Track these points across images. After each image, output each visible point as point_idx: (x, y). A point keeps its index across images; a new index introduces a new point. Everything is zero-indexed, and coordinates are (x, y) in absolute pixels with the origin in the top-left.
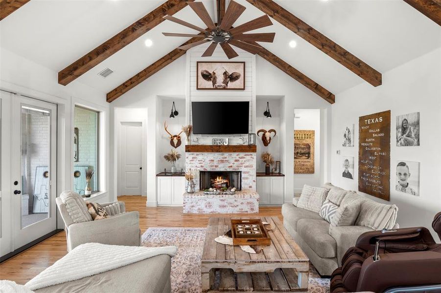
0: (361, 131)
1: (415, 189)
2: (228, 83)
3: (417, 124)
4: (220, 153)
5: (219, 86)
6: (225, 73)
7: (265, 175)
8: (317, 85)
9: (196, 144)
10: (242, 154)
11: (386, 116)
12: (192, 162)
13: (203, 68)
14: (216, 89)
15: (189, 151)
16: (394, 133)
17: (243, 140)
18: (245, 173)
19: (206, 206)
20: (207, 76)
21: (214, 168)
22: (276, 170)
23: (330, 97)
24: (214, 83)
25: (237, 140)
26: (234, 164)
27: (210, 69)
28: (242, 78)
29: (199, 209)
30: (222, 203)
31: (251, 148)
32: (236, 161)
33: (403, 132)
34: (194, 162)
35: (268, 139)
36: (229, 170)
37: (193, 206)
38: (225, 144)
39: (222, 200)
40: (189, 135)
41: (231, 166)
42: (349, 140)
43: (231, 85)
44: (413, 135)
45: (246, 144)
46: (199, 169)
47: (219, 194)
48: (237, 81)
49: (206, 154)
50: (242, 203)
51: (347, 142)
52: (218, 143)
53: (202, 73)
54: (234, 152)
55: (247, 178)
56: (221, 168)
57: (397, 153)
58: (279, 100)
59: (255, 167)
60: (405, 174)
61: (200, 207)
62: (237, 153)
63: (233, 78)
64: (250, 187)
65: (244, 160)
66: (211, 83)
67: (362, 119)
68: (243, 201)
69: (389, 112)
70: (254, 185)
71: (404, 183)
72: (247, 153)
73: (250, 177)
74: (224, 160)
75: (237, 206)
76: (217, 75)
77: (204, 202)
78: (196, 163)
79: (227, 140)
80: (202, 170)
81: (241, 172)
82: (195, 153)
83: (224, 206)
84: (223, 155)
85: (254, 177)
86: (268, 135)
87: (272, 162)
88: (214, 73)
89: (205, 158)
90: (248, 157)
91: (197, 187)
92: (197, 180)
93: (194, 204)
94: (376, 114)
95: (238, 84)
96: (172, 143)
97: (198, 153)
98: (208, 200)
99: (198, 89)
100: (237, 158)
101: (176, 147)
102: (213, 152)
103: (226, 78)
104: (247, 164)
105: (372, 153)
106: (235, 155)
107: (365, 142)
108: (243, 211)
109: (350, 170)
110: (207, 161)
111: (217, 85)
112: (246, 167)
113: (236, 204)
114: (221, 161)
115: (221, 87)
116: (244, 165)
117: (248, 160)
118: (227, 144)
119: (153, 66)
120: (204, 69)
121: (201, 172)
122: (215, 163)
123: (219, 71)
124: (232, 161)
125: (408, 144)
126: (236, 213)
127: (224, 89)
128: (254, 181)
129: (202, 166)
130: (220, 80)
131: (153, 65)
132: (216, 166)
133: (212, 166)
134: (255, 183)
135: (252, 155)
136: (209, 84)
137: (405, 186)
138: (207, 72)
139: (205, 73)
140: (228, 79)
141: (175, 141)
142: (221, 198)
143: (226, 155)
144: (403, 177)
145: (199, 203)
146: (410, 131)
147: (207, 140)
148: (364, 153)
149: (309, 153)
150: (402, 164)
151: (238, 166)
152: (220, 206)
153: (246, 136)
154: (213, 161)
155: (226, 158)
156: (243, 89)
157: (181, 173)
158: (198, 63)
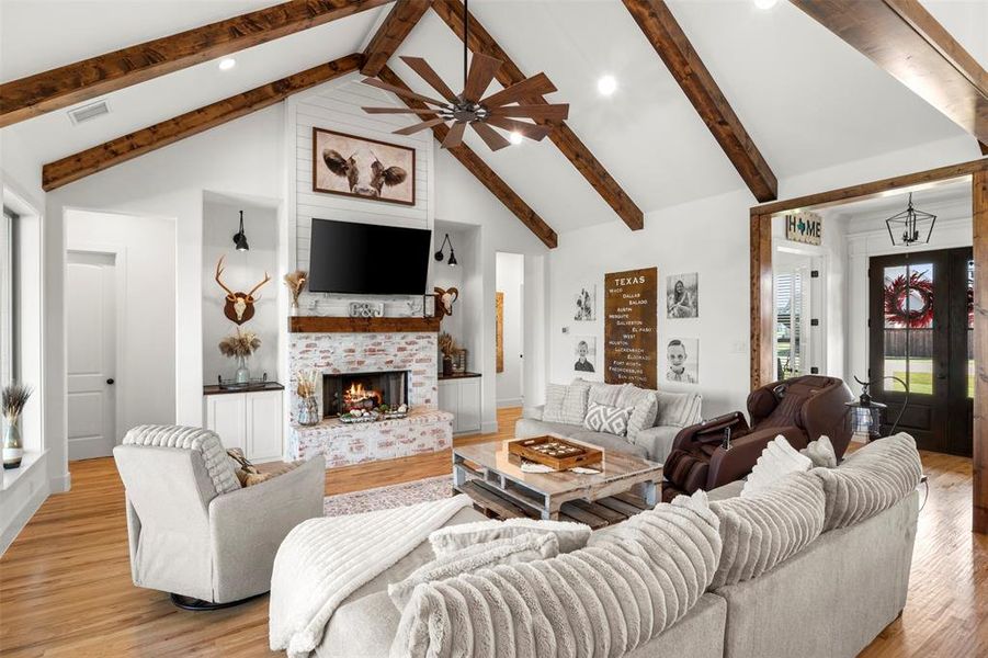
0: (608, 296)
1: (693, 375)
2: (381, 186)
3: (695, 289)
4: (368, 334)
5: (362, 190)
6: (376, 165)
7: (442, 375)
8: (533, 213)
9: (312, 314)
10: (411, 336)
11: (651, 275)
12: (305, 356)
13: (327, 144)
14: (357, 195)
15: (301, 331)
16: (663, 300)
17: (411, 307)
18: (416, 373)
19: (352, 449)
20: (337, 165)
21: (356, 366)
22: (458, 367)
23: (549, 238)
24: (353, 182)
25: (401, 307)
26: (395, 356)
27: (346, 150)
29: (336, 457)
30: (384, 438)
31: (428, 324)
32: (401, 349)
33: (677, 299)
34: (309, 355)
35: (447, 306)
36: (385, 369)
37: (322, 453)
38: (377, 316)
39: (383, 432)
40: (297, 292)
41: (391, 362)
42: (588, 310)
43: (386, 191)
44: (690, 303)
45: (421, 315)
46: (321, 369)
47: (377, 420)
48: (399, 185)
49: (337, 336)
50: (423, 433)
51: (584, 313)
52: (361, 312)
53: (325, 157)
54: (400, 330)
55: (421, 384)
56: (370, 366)
57: (668, 328)
58: (466, 233)
59: (435, 360)
60: (680, 356)
61: (337, 453)
62: (402, 334)
63: (392, 177)
64: (427, 401)
65: (416, 347)
67: (610, 278)
68: (426, 429)
69: (655, 269)
70: (434, 397)
71: (679, 368)
72: (420, 334)
73: (427, 382)
74: (377, 348)
75: (414, 439)
76: (358, 165)
77: (347, 441)
78: (315, 357)
79: (379, 306)
80: (330, 372)
81: (406, 373)
82: (313, 335)
83: (388, 444)
84: (374, 337)
85: (435, 382)
86: (447, 298)
87: (455, 352)
88: (353, 161)
89: (336, 344)
90: (422, 342)
91: (321, 413)
92: (319, 395)
93: (325, 447)
94: (635, 271)
95: (400, 191)
96: (230, 311)
97: (320, 335)
98: (356, 436)
99: (315, 189)
100: (403, 345)
101: (239, 323)
102: (355, 330)
103: (377, 176)
104: (421, 355)
105: (628, 330)
106: (398, 338)
107: (617, 314)
108: (425, 447)
109: (590, 359)
110: (340, 351)
111: (359, 186)
112: (418, 361)
113: (411, 436)
114: (370, 350)
115: (368, 194)
116: (416, 357)
117: (423, 348)
118: (381, 315)
119: (198, 116)
120: (331, 148)
121: (326, 378)
122: (358, 356)
123: (364, 159)
124: (392, 350)
125: (683, 315)
126: (413, 453)
127: (374, 197)
128: (434, 389)
129: (328, 364)
130: (365, 177)
131: (199, 111)
132: (360, 363)
133: (351, 363)
134: (435, 393)
135: (429, 337)
136: (342, 183)
137: (679, 373)
138: (337, 155)
139: (332, 156)
140: (383, 179)
141: (240, 307)
142: (384, 428)
143: (381, 337)
144: (677, 360)
145: (336, 444)
146: (686, 298)
147: (337, 306)
148: (614, 330)
150: (676, 343)
151: (404, 361)
152: (381, 446)
153: (418, 299)
154: (353, 351)
155: (380, 344)
156: (413, 204)
157: (263, 385)
158: (315, 130)
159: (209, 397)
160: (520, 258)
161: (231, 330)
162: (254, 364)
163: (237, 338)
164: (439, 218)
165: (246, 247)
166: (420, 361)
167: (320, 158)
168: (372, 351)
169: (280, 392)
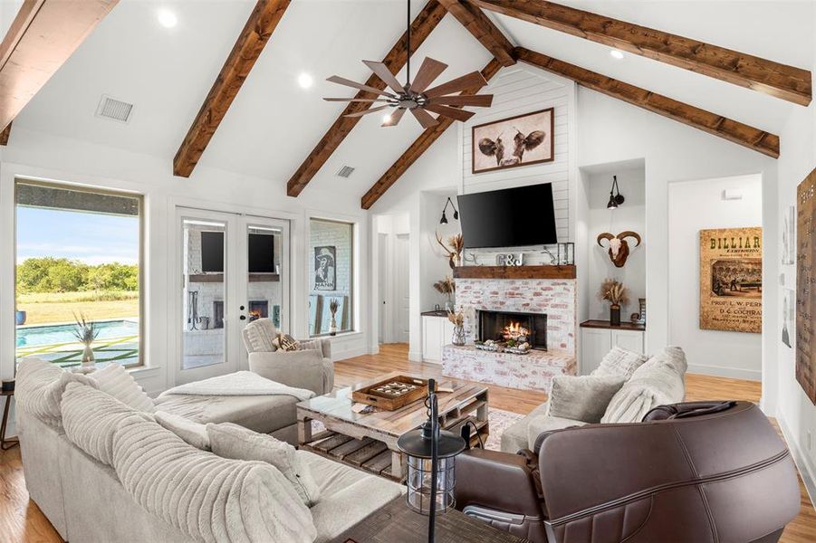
2: (522, 153)
4: (509, 280)
5: (507, 161)
6: (518, 137)
7: (609, 325)
9: (472, 264)
10: (547, 283)
12: (464, 295)
14: (503, 167)
17: (551, 256)
18: (552, 317)
19: (475, 369)
21: (499, 306)
24: (500, 157)
25: (539, 256)
26: (532, 299)
27: (491, 134)
28: (547, 139)
29: (464, 372)
30: (501, 368)
31: (565, 271)
32: (537, 294)
34: (467, 294)
35: (614, 252)
36: (523, 311)
37: (456, 367)
38: (518, 264)
39: (499, 362)
41: (528, 305)
42: (787, 246)
43: (528, 155)
46: (474, 306)
47: (496, 351)
48: (538, 147)
49: (485, 281)
50: (534, 373)
51: (786, 253)
52: (508, 263)
53: (480, 146)
54: (535, 277)
55: (559, 329)
56: (511, 306)
59: (571, 307)
61: (466, 369)
62: (538, 281)
63: (531, 142)
64: (563, 346)
65: (551, 292)
66: (494, 158)
67: (800, 193)
68: (536, 369)
70: (570, 343)
72: (556, 281)
73: (563, 327)
74: (516, 292)
75: (526, 375)
77: (472, 362)
78: (470, 297)
80: (480, 308)
81: (546, 316)
82: (470, 280)
83: (503, 374)
84: (512, 283)
85: (571, 328)
86: (615, 244)
87: (626, 301)
88: (499, 141)
89: (485, 288)
90: (559, 289)
92: (471, 325)
93: (458, 363)
97: (473, 280)
98: (479, 360)
99: (474, 172)
100: (539, 290)
102: (494, 277)
103: (519, 146)
104: (557, 301)
106: (533, 284)
108: (536, 386)
110: (488, 293)
111: (503, 160)
113: (524, 372)
114: (510, 294)
115: (511, 164)
116: (552, 302)
117: (559, 294)
118: (520, 264)
120: (484, 137)
122: (500, 298)
123: (507, 136)
124: (529, 295)
126: (525, 388)
127: (517, 165)
128: (571, 335)
129: (479, 302)
130: (509, 150)
132: (502, 303)
133: (495, 303)
134: (572, 340)
135: (565, 284)
136: (491, 161)
138: (488, 140)
139: (485, 143)
140: (524, 147)
142: (499, 359)
143: (519, 283)
145: (465, 362)
147: (489, 258)
151: (540, 305)
152: (497, 373)
153: (553, 249)
154: (497, 294)
155: (517, 288)
156: (552, 159)
158: (474, 129)
159: (423, 317)
166: (556, 306)
167: (477, 148)
168: (512, 295)
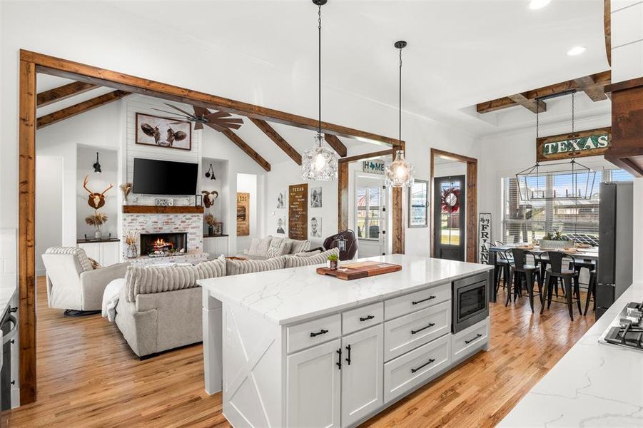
0: (290, 197)
1: (320, 233)
2: (172, 141)
3: (321, 193)
4: (165, 214)
5: (162, 143)
6: (170, 131)
7: (209, 235)
8: (256, 153)
9: (135, 204)
10: (189, 216)
11: (305, 186)
12: (131, 224)
13: (143, 121)
14: (159, 146)
15: (128, 212)
16: (310, 199)
17: (189, 201)
18: (191, 234)
20: (148, 131)
21: (158, 230)
22: (218, 231)
23: (267, 166)
24: (157, 139)
25: (183, 201)
26: (180, 225)
27: (154, 124)
28: (188, 138)
31: (198, 209)
32: (182, 222)
33: (314, 199)
34: (133, 224)
35: (211, 200)
36: (174, 232)
38: (170, 205)
40: (127, 194)
41: (177, 228)
42: (282, 203)
43: (175, 143)
44: (319, 201)
45: (194, 205)
46: (139, 231)
47: (168, 256)
49: (148, 215)
51: (281, 204)
52: (161, 203)
53: (142, 127)
54: (181, 213)
55: (194, 239)
56: (166, 230)
57: (312, 212)
58: (222, 164)
59: (201, 228)
60: (315, 225)
62: (183, 214)
63: (179, 137)
64: (197, 248)
65: (191, 221)
66: (153, 138)
67: (291, 187)
69: (307, 184)
70: (201, 246)
71: (315, 231)
72: (194, 214)
73: (197, 238)
74: (170, 221)
76: (160, 130)
78: (136, 225)
79: (171, 200)
80: (144, 232)
81: (186, 233)
82: (135, 215)
84: (168, 216)
85: (201, 238)
86: (211, 197)
87: (215, 224)
88: (157, 129)
89: (148, 219)
90: (195, 219)
91: (139, 252)
92: (138, 244)
94: (300, 185)
95: (183, 143)
96: (91, 202)
97: (138, 214)
99: (137, 143)
100: (184, 219)
101: (96, 208)
102: (157, 213)
103: (170, 136)
104: (194, 225)
105: (297, 212)
106: (181, 216)
107: (293, 205)
109: (283, 227)
110: (150, 223)
111: (160, 141)
115: (165, 145)
116: (190, 226)
117: (195, 222)
118: (172, 205)
119: (75, 108)
120: (145, 122)
121: (142, 236)
122: (159, 225)
123: (163, 128)
124: (178, 222)
125: (316, 206)
127: (169, 147)
128: (201, 242)
129: (143, 229)
130: (164, 137)
131: (75, 106)
132: (160, 228)
133: (156, 228)
134: (202, 244)
135: (198, 216)
136: (152, 140)
137: (315, 233)
138: (148, 126)
139: (146, 127)
140: (173, 138)
141: (97, 200)
142: (171, 260)
143: (172, 216)
144: (314, 227)
146: (318, 198)
147: (150, 200)
148: (292, 213)
149: (244, 216)
150: (314, 219)
151: (184, 228)
153: (193, 197)
154: (157, 223)
155: (171, 219)
156: (190, 150)
157: (109, 239)
158: (137, 114)
159: (80, 244)
160: (255, 176)
161: (92, 212)
162: (104, 229)
163: (95, 215)
164: (205, 156)
165: (100, 171)
166: (194, 228)
167: (139, 127)
168: (167, 223)
169: (117, 243)
